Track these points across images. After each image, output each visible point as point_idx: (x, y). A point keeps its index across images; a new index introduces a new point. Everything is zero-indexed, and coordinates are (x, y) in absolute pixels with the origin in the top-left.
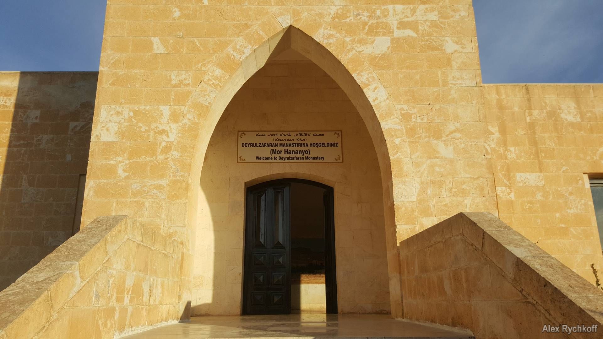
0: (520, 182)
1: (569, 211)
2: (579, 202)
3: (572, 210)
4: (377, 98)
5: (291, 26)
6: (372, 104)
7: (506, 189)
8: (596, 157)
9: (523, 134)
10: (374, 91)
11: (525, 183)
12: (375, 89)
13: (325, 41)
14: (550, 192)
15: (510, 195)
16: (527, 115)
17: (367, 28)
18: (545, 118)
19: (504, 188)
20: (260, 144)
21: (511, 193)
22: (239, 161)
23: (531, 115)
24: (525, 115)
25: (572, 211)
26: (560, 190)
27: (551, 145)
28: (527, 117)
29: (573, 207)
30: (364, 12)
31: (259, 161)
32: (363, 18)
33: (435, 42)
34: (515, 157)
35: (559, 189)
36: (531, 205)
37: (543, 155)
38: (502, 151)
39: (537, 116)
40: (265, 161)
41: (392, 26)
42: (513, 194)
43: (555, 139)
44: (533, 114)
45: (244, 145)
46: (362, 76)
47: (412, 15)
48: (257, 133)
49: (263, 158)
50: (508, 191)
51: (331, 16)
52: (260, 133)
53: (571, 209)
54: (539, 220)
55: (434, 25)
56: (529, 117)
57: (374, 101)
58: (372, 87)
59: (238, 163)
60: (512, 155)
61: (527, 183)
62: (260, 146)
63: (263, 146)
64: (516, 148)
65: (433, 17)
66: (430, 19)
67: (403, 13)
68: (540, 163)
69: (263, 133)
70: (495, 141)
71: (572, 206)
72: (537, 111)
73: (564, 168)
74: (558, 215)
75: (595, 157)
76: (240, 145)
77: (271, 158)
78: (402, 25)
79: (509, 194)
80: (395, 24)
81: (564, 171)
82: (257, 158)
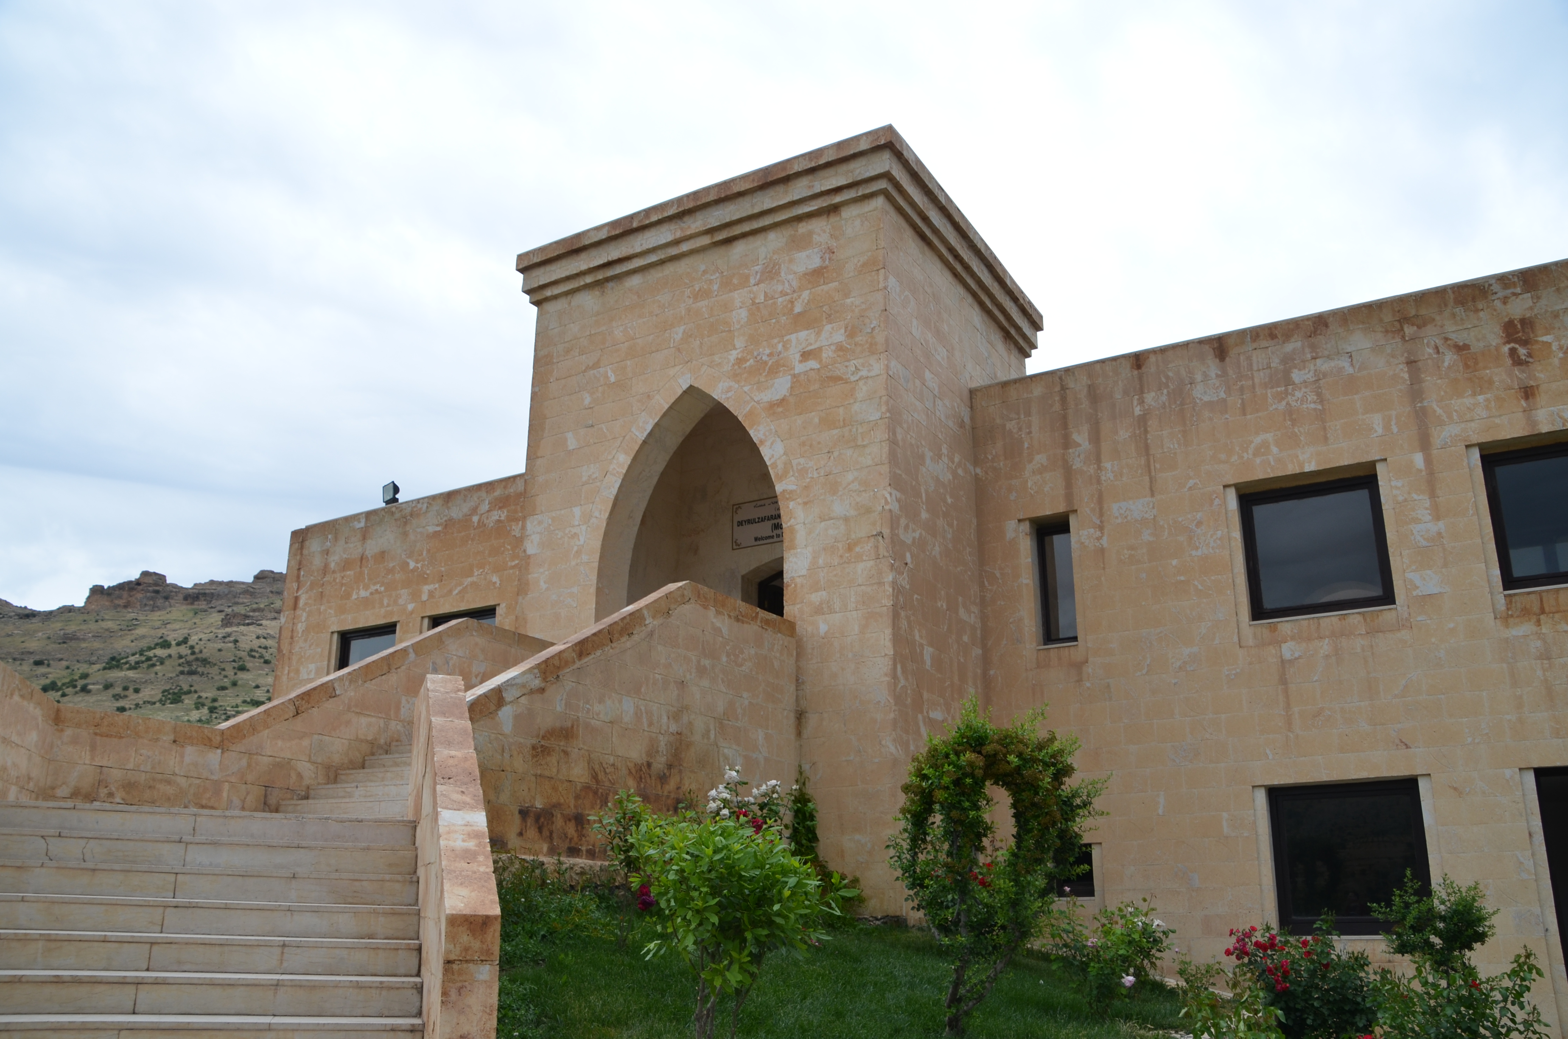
0: (1117, 518)
1: (1194, 553)
2: (1211, 537)
3: (1200, 550)
4: (773, 456)
5: (691, 386)
6: (768, 463)
7: (1095, 532)
8: (1248, 454)
9: (1127, 436)
10: (771, 448)
11: (1126, 517)
12: (772, 444)
13: (724, 396)
14: (1166, 526)
15: (1101, 541)
16: (1135, 402)
17: (767, 368)
18: (1164, 404)
19: (1092, 531)
20: (759, 518)
21: (1102, 537)
22: (735, 547)
23: (1143, 402)
24: (1132, 404)
25: (1199, 553)
26: (1182, 521)
27: (1172, 446)
28: (1137, 406)
29: (1201, 546)
30: (765, 350)
31: (758, 543)
32: (763, 358)
33: (839, 370)
34: (1112, 478)
35: (1180, 519)
36: (1133, 552)
37: (1158, 466)
38: (1092, 471)
39: (1153, 403)
40: (765, 542)
41: (793, 360)
42: (1105, 538)
43: (1179, 436)
44: (1146, 401)
45: (740, 524)
46: (759, 431)
47: (816, 341)
48: (754, 504)
49: (762, 539)
50: (1098, 534)
51: (731, 364)
52: (759, 503)
53: (1197, 548)
54: (1144, 575)
55: (840, 348)
56: (1139, 406)
57: (770, 459)
58: (768, 443)
59: (733, 549)
60: (1108, 475)
61: (1129, 518)
62: (758, 522)
63: (762, 521)
64: (1115, 462)
65: (839, 337)
66: (835, 342)
67: (807, 340)
68: (1152, 480)
69: (762, 502)
70: (1082, 457)
71: (1200, 543)
72: (1153, 394)
73: (1191, 483)
74: (1174, 562)
75: (1245, 455)
76: (735, 524)
77: (772, 537)
78: (806, 355)
79: (1098, 539)
80: (798, 356)
81: (1191, 487)
82: (756, 539)
